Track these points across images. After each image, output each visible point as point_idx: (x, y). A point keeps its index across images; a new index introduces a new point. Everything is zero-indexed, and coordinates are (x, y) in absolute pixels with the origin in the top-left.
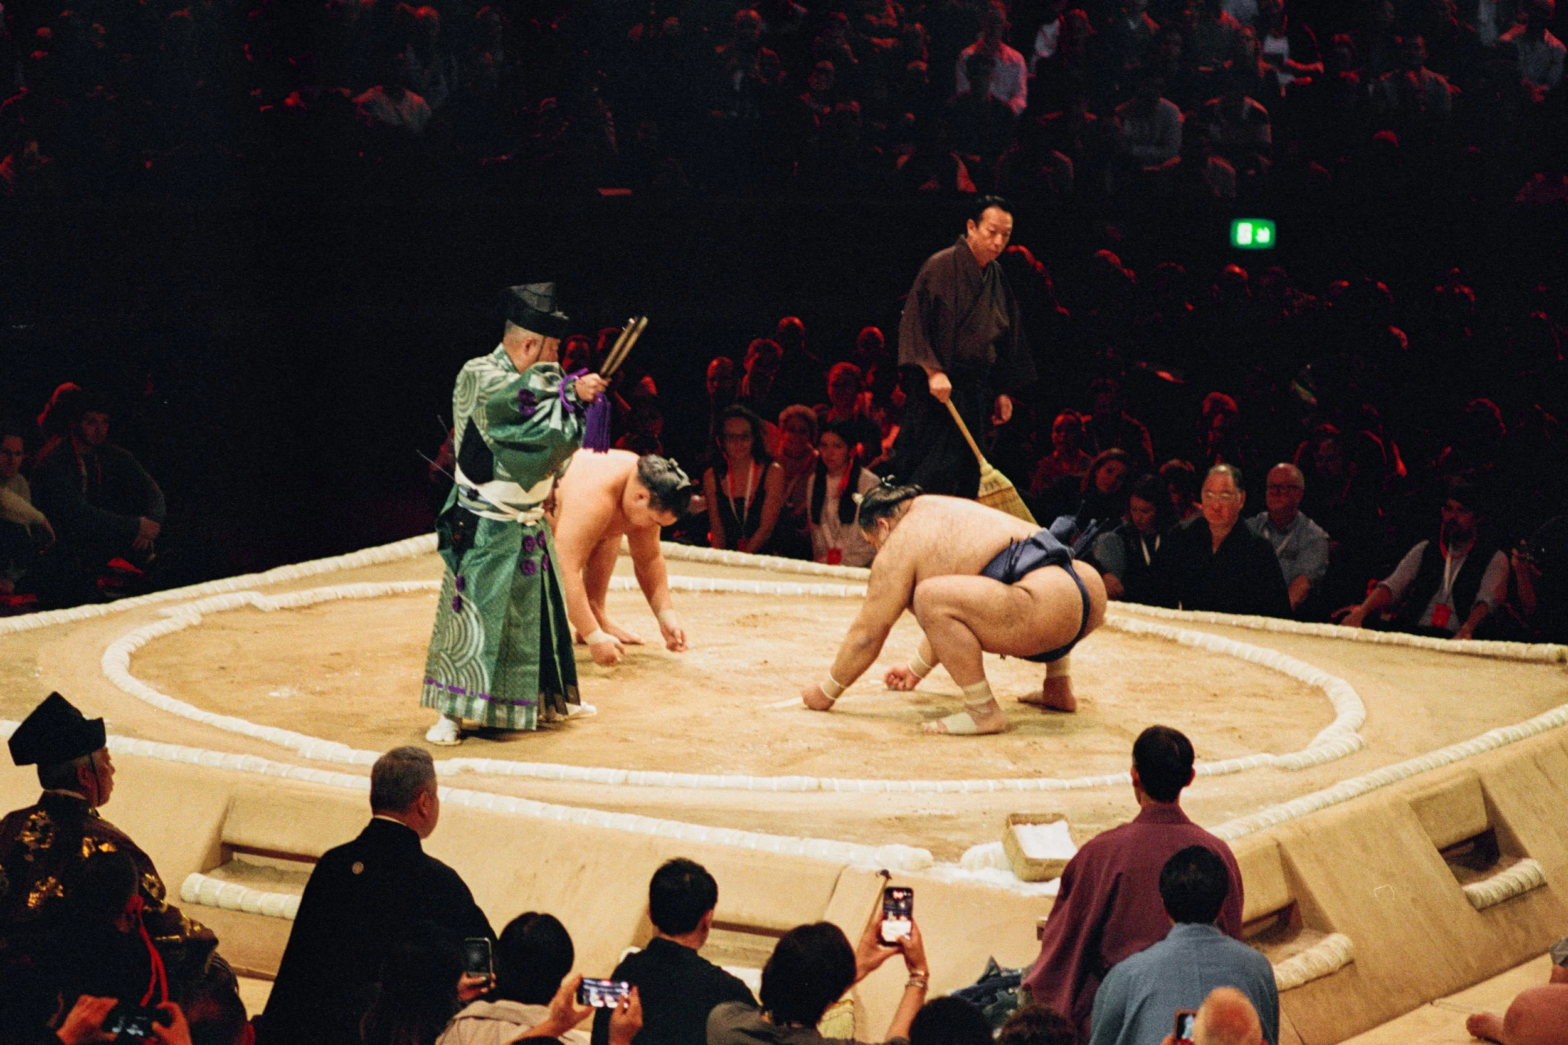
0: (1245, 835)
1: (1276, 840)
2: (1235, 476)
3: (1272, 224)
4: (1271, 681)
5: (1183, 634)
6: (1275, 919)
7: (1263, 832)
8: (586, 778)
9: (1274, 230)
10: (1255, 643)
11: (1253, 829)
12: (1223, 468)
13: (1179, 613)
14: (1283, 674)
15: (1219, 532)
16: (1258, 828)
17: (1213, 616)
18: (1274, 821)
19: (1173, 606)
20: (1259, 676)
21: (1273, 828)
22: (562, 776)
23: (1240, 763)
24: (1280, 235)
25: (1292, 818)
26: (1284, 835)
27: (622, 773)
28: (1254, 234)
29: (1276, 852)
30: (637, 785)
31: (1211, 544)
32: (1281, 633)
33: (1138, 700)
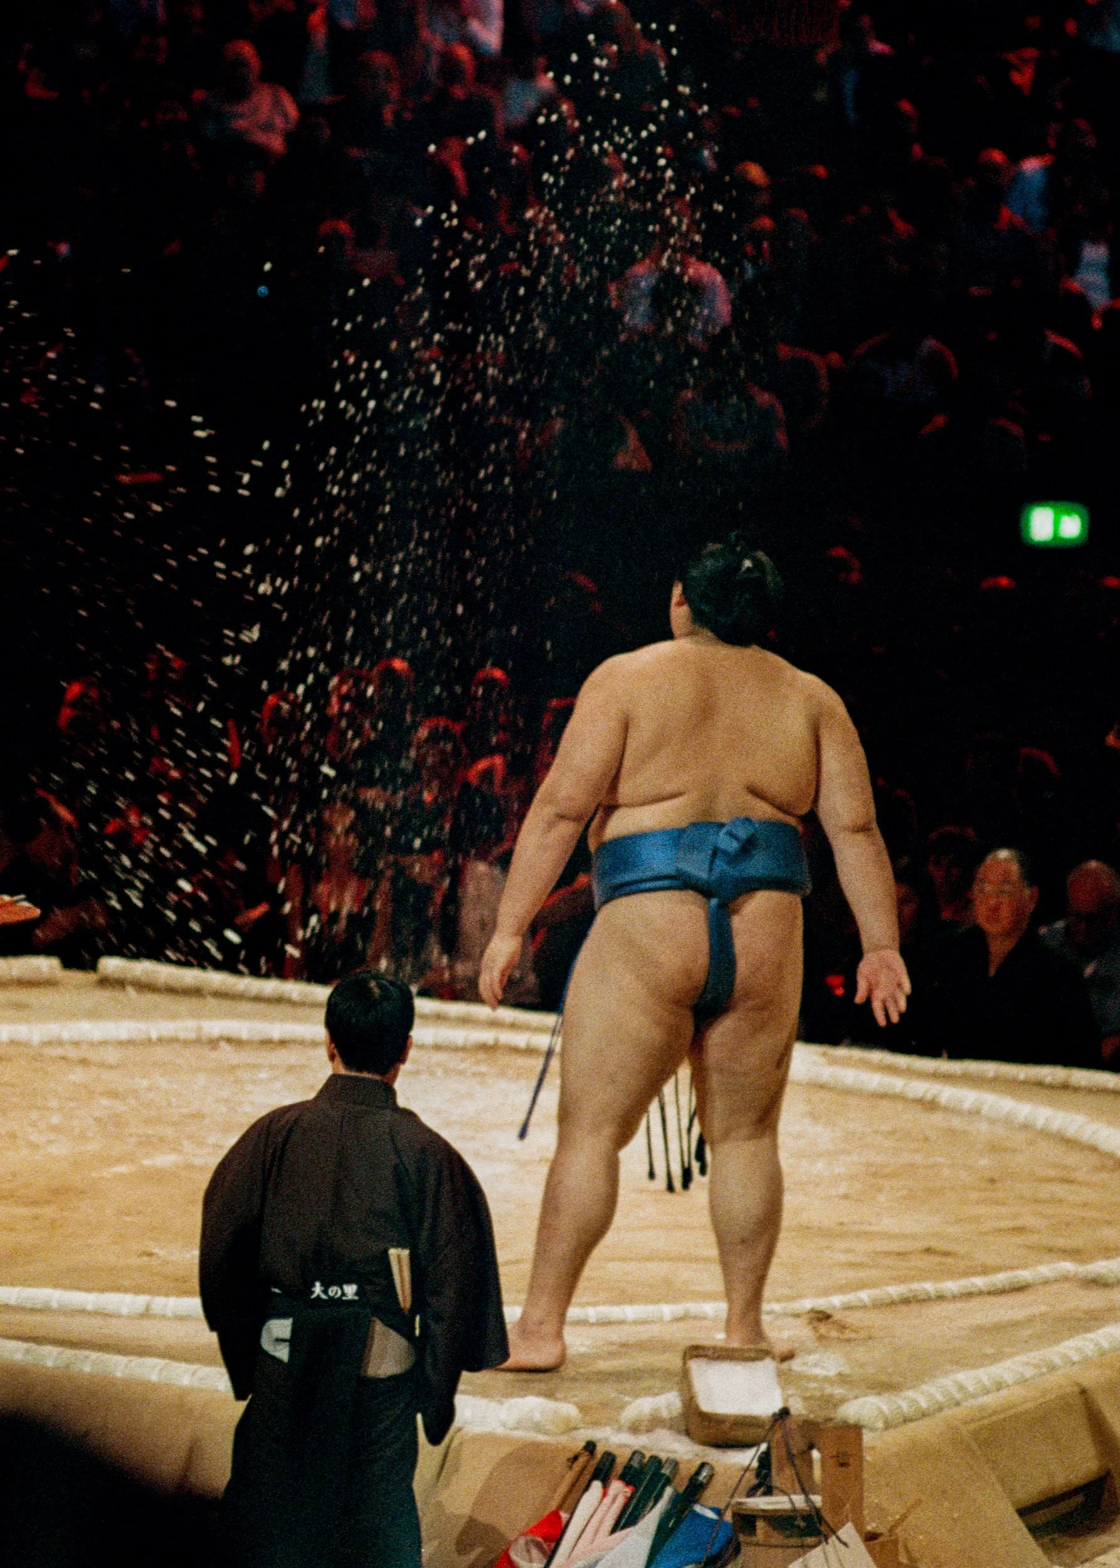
0: (1032, 1378)
1: (1079, 1385)
2: (1022, 863)
3: (1084, 511)
4: (1073, 1158)
5: (946, 1093)
6: (1080, 1499)
7: (1059, 1373)
8: (90, 1307)
9: (1087, 518)
10: (1051, 1103)
11: (1044, 1370)
12: (1003, 854)
13: (944, 1065)
14: (1094, 1149)
15: (999, 948)
16: (1052, 1368)
17: (990, 1068)
18: (1076, 1358)
19: (934, 1054)
20: (1056, 1153)
21: (1075, 1368)
22: (54, 1305)
23: (1025, 1275)
24: (1094, 527)
25: (1103, 1353)
26: (1090, 1378)
27: (142, 1300)
28: (1056, 524)
29: (1078, 1401)
30: (163, 1317)
31: (987, 963)
32: (1091, 1091)
33: (880, 1190)
